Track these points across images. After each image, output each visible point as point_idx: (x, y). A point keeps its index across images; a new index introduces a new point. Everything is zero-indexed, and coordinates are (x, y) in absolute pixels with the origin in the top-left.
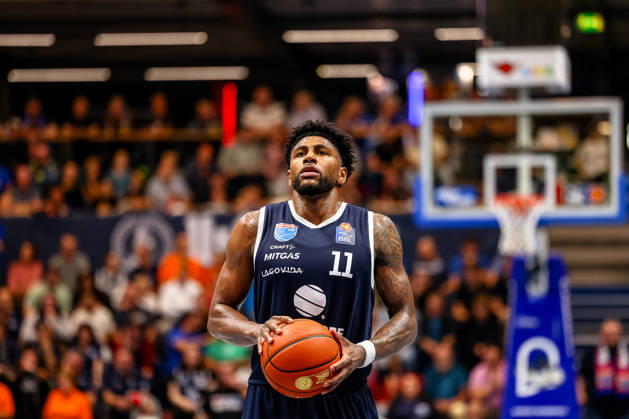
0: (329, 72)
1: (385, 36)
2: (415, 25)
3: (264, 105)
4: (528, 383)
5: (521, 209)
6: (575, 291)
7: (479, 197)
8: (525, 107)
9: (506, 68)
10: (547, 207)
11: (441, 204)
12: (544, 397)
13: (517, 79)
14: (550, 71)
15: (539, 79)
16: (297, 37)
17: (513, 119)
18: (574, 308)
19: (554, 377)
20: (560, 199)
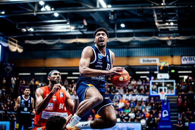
0: (142, 77)
1: (148, 72)
2: (152, 71)
3: (134, 81)
4: (164, 115)
5: (163, 94)
6: (170, 104)
7: (157, 92)
8: (164, 81)
9: (161, 76)
10: (166, 93)
11: (152, 93)
12: (166, 117)
13: (162, 77)
14: (167, 76)
15: (165, 78)
16: (137, 73)
17: (162, 83)
18: (170, 106)
19: (167, 115)
20: (168, 93)
